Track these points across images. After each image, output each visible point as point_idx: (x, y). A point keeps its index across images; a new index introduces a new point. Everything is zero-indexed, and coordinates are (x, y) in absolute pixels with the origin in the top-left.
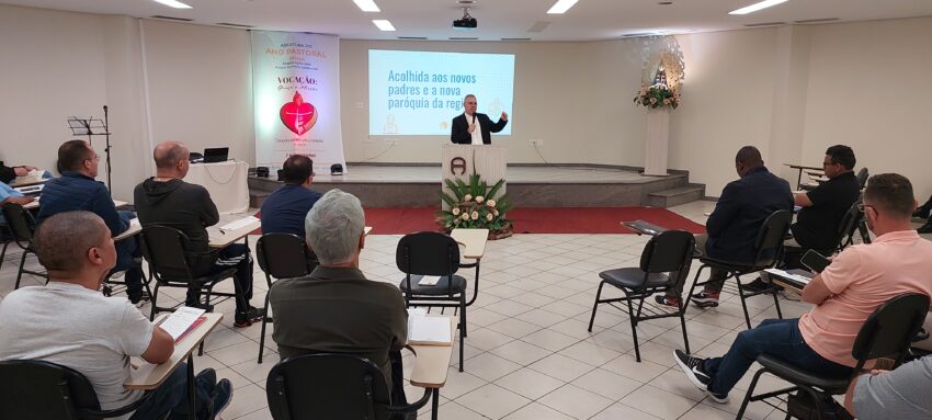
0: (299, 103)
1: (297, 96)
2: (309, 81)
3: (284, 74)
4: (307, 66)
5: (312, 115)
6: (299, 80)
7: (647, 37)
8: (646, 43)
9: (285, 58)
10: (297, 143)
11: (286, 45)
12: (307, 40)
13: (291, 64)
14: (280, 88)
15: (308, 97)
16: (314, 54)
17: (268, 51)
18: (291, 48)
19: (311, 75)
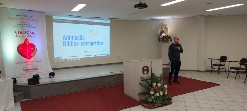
0: (27, 44)
1: (26, 40)
2: (31, 33)
3: (18, 30)
4: (30, 26)
5: (34, 49)
6: (27, 33)
7: (154, 20)
8: (154, 21)
9: (18, 22)
10: (28, 63)
11: (18, 16)
12: (30, 14)
13: (22, 25)
14: (16, 36)
15: (31, 41)
16: (33, 20)
17: (9, 18)
18: (21, 17)
19: (33, 30)
